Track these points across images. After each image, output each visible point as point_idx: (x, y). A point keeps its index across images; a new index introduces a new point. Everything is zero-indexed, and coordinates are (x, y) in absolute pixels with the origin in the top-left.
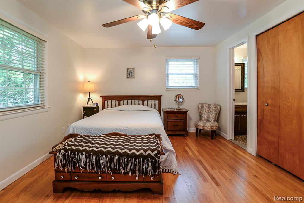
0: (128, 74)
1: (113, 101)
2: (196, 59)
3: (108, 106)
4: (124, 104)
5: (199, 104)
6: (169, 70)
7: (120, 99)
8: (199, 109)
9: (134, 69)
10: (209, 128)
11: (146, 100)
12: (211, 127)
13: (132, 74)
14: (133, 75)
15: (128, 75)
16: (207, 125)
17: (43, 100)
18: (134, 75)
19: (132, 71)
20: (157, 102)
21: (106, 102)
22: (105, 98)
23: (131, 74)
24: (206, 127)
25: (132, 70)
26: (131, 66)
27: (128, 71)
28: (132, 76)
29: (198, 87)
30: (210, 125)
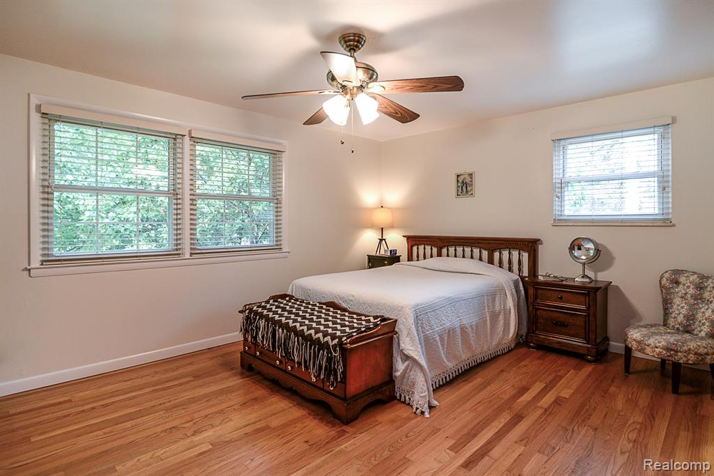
0: (458, 187)
1: (428, 248)
2: (665, 125)
3: (418, 257)
4: (448, 256)
5: (666, 272)
6: (568, 170)
7: (442, 244)
8: (662, 287)
9: (471, 175)
10: (657, 350)
11: (495, 249)
12: (667, 349)
13: (467, 187)
14: (469, 188)
15: (458, 190)
16: (651, 341)
17: (280, 240)
18: (471, 190)
19: (468, 180)
20: (525, 256)
21: (415, 248)
22: (413, 241)
23: (465, 186)
24: (648, 345)
25: (467, 177)
26: (464, 169)
27: (458, 181)
28: (467, 192)
29: (670, 216)
30: (663, 343)
